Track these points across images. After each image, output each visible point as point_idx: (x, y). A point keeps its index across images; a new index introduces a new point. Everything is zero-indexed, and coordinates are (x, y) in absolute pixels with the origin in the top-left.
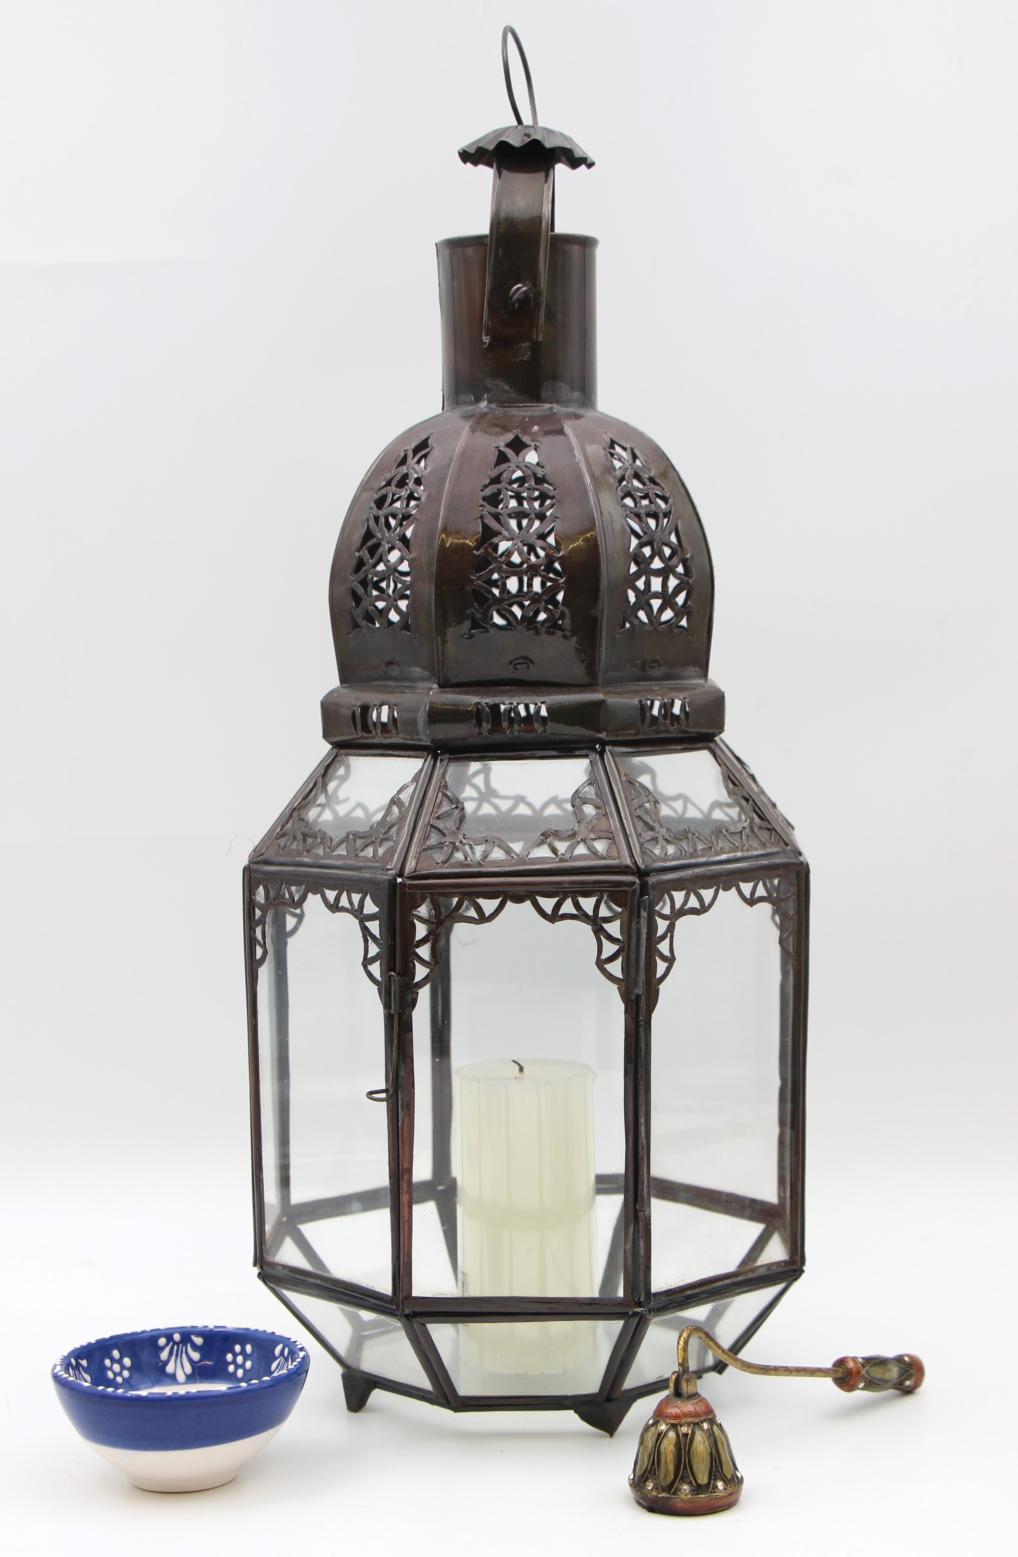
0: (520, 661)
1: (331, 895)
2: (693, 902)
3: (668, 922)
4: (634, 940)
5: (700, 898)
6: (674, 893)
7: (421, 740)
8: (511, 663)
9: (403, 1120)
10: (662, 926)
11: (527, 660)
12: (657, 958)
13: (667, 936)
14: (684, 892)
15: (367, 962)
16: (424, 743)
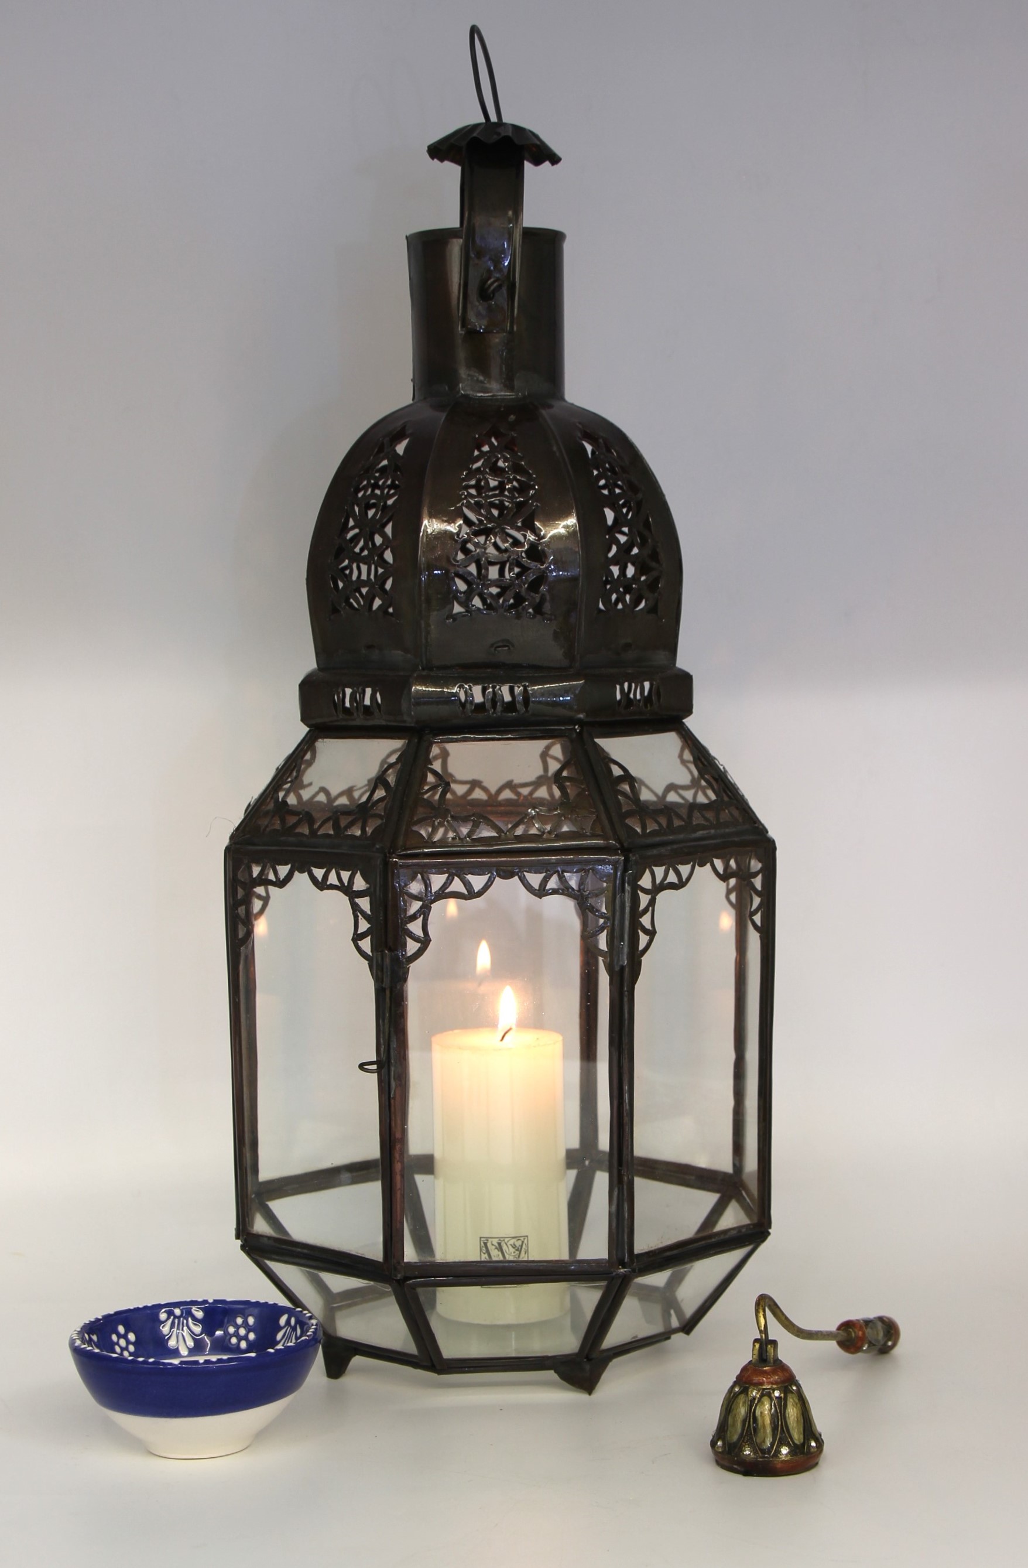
0: (501, 644)
1: (319, 873)
2: (672, 878)
3: (649, 897)
4: (618, 914)
5: (678, 874)
6: (655, 869)
7: (405, 722)
8: (492, 645)
9: (395, 1091)
10: (644, 899)
11: (507, 643)
12: (639, 931)
13: (649, 910)
14: (664, 867)
15: (357, 938)
16: (408, 725)
